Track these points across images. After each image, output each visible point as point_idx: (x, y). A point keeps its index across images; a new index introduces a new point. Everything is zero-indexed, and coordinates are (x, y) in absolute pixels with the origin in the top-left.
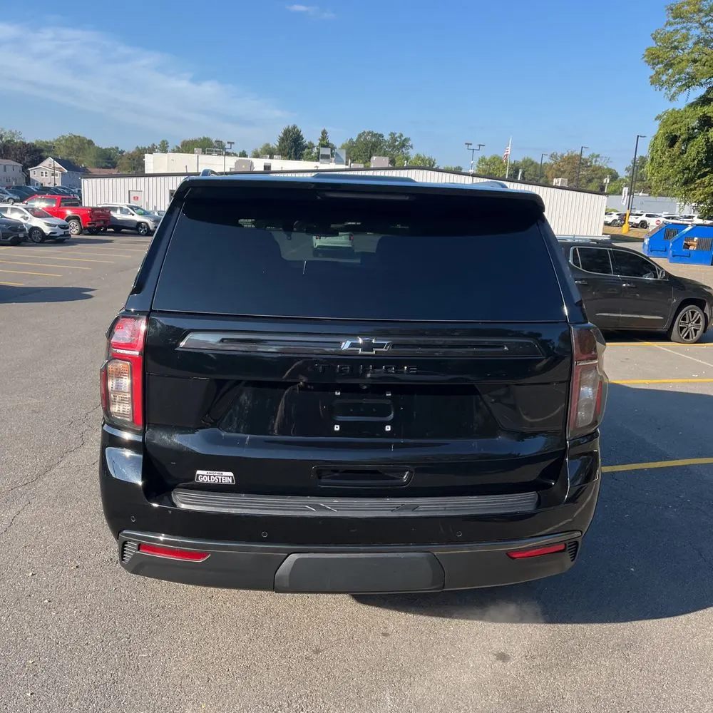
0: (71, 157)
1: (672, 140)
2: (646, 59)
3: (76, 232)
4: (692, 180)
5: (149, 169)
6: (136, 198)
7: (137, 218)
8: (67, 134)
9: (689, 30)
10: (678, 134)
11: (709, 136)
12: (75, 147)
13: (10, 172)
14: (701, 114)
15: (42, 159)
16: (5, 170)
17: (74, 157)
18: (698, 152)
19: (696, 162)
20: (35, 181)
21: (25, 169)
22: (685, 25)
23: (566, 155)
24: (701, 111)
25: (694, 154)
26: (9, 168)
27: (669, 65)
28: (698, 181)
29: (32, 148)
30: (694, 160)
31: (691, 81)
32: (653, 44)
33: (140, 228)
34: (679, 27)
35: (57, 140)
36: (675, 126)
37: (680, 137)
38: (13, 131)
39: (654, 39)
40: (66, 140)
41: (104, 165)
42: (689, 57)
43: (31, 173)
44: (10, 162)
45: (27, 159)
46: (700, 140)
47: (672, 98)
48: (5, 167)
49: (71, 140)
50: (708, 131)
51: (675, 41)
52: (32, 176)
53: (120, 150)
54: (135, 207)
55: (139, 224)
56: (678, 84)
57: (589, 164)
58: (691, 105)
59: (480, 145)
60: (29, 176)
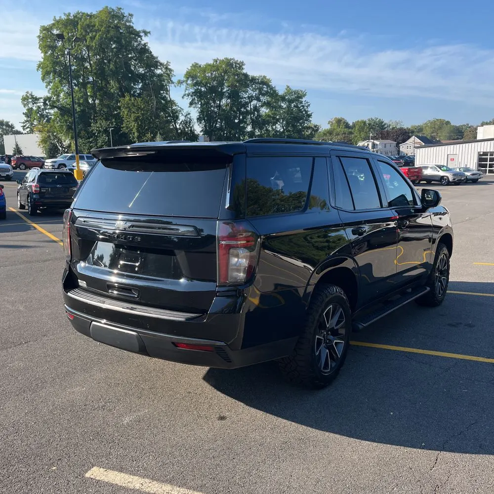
0: (433, 134)
5: (480, 137)
6: (452, 160)
7: (441, 173)
8: (432, 119)
12: (436, 127)
13: (388, 148)
15: (409, 137)
16: (385, 147)
17: (435, 134)
20: (403, 152)
21: (398, 146)
26: (388, 146)
29: (404, 131)
33: (443, 180)
35: (425, 124)
38: (398, 121)
40: (432, 123)
41: (456, 137)
43: (401, 147)
44: (389, 142)
45: (400, 138)
48: (385, 144)
49: (434, 123)
52: (401, 149)
54: (441, 166)
55: (442, 177)
60: (399, 149)
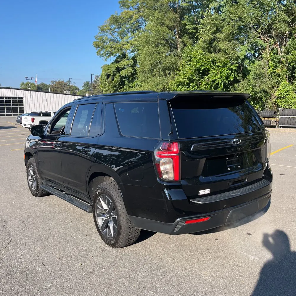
1: (108, 76)
2: (94, 46)
4: (117, 90)
9: (107, 36)
10: (110, 73)
11: (121, 74)
14: (117, 66)
18: (118, 80)
19: (118, 84)
22: (105, 34)
23: (57, 81)
24: (116, 65)
25: (116, 81)
27: (103, 48)
28: (119, 91)
30: (117, 83)
31: (111, 54)
32: (95, 40)
34: (103, 34)
36: (108, 71)
37: (111, 74)
39: (96, 38)
42: (109, 46)
46: (118, 75)
47: (105, 60)
50: (120, 72)
51: (104, 40)
56: (107, 55)
57: (67, 85)
58: (112, 63)
59: (32, 78)
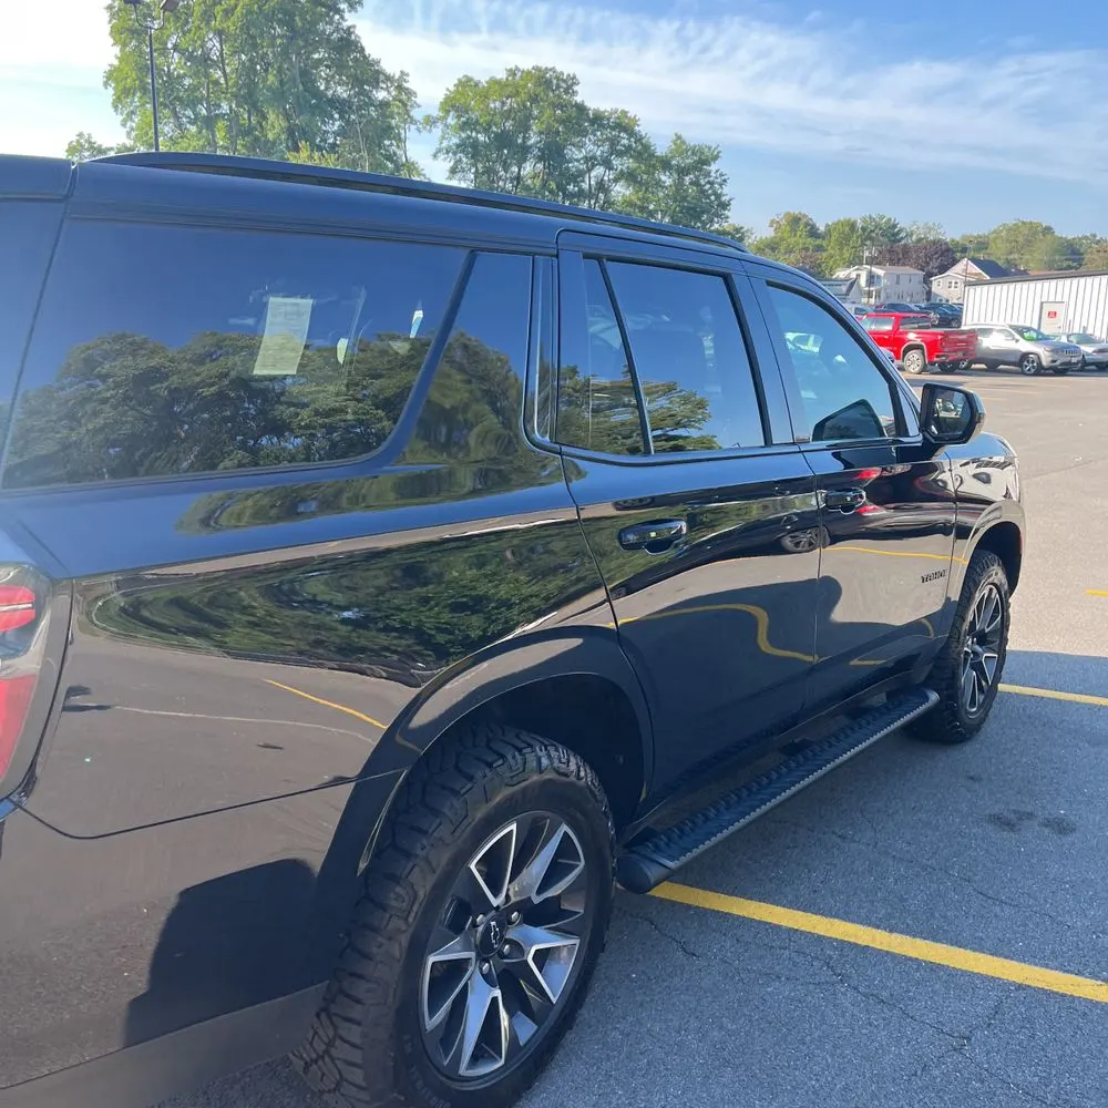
0: (1012, 257)
3: (917, 369)
6: (1053, 315)
7: (1024, 346)
8: (1011, 222)
12: (1021, 239)
13: (905, 286)
15: (955, 262)
16: (898, 283)
17: (1016, 256)
20: (938, 295)
21: (927, 280)
26: (905, 279)
29: (944, 247)
33: (1026, 363)
35: (994, 232)
38: (931, 224)
40: (1010, 229)
41: (1064, 265)
43: (934, 284)
44: (908, 270)
45: (934, 263)
48: (898, 277)
49: (1014, 230)
52: (935, 288)
53: (1098, 238)
54: (1025, 328)
55: (1025, 356)
60: (930, 288)
